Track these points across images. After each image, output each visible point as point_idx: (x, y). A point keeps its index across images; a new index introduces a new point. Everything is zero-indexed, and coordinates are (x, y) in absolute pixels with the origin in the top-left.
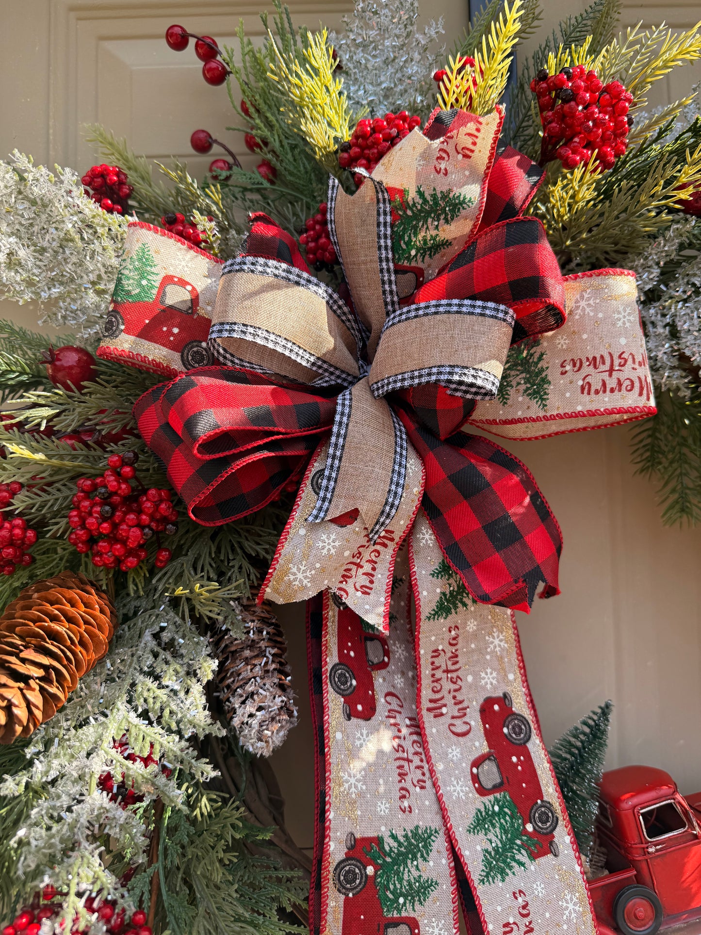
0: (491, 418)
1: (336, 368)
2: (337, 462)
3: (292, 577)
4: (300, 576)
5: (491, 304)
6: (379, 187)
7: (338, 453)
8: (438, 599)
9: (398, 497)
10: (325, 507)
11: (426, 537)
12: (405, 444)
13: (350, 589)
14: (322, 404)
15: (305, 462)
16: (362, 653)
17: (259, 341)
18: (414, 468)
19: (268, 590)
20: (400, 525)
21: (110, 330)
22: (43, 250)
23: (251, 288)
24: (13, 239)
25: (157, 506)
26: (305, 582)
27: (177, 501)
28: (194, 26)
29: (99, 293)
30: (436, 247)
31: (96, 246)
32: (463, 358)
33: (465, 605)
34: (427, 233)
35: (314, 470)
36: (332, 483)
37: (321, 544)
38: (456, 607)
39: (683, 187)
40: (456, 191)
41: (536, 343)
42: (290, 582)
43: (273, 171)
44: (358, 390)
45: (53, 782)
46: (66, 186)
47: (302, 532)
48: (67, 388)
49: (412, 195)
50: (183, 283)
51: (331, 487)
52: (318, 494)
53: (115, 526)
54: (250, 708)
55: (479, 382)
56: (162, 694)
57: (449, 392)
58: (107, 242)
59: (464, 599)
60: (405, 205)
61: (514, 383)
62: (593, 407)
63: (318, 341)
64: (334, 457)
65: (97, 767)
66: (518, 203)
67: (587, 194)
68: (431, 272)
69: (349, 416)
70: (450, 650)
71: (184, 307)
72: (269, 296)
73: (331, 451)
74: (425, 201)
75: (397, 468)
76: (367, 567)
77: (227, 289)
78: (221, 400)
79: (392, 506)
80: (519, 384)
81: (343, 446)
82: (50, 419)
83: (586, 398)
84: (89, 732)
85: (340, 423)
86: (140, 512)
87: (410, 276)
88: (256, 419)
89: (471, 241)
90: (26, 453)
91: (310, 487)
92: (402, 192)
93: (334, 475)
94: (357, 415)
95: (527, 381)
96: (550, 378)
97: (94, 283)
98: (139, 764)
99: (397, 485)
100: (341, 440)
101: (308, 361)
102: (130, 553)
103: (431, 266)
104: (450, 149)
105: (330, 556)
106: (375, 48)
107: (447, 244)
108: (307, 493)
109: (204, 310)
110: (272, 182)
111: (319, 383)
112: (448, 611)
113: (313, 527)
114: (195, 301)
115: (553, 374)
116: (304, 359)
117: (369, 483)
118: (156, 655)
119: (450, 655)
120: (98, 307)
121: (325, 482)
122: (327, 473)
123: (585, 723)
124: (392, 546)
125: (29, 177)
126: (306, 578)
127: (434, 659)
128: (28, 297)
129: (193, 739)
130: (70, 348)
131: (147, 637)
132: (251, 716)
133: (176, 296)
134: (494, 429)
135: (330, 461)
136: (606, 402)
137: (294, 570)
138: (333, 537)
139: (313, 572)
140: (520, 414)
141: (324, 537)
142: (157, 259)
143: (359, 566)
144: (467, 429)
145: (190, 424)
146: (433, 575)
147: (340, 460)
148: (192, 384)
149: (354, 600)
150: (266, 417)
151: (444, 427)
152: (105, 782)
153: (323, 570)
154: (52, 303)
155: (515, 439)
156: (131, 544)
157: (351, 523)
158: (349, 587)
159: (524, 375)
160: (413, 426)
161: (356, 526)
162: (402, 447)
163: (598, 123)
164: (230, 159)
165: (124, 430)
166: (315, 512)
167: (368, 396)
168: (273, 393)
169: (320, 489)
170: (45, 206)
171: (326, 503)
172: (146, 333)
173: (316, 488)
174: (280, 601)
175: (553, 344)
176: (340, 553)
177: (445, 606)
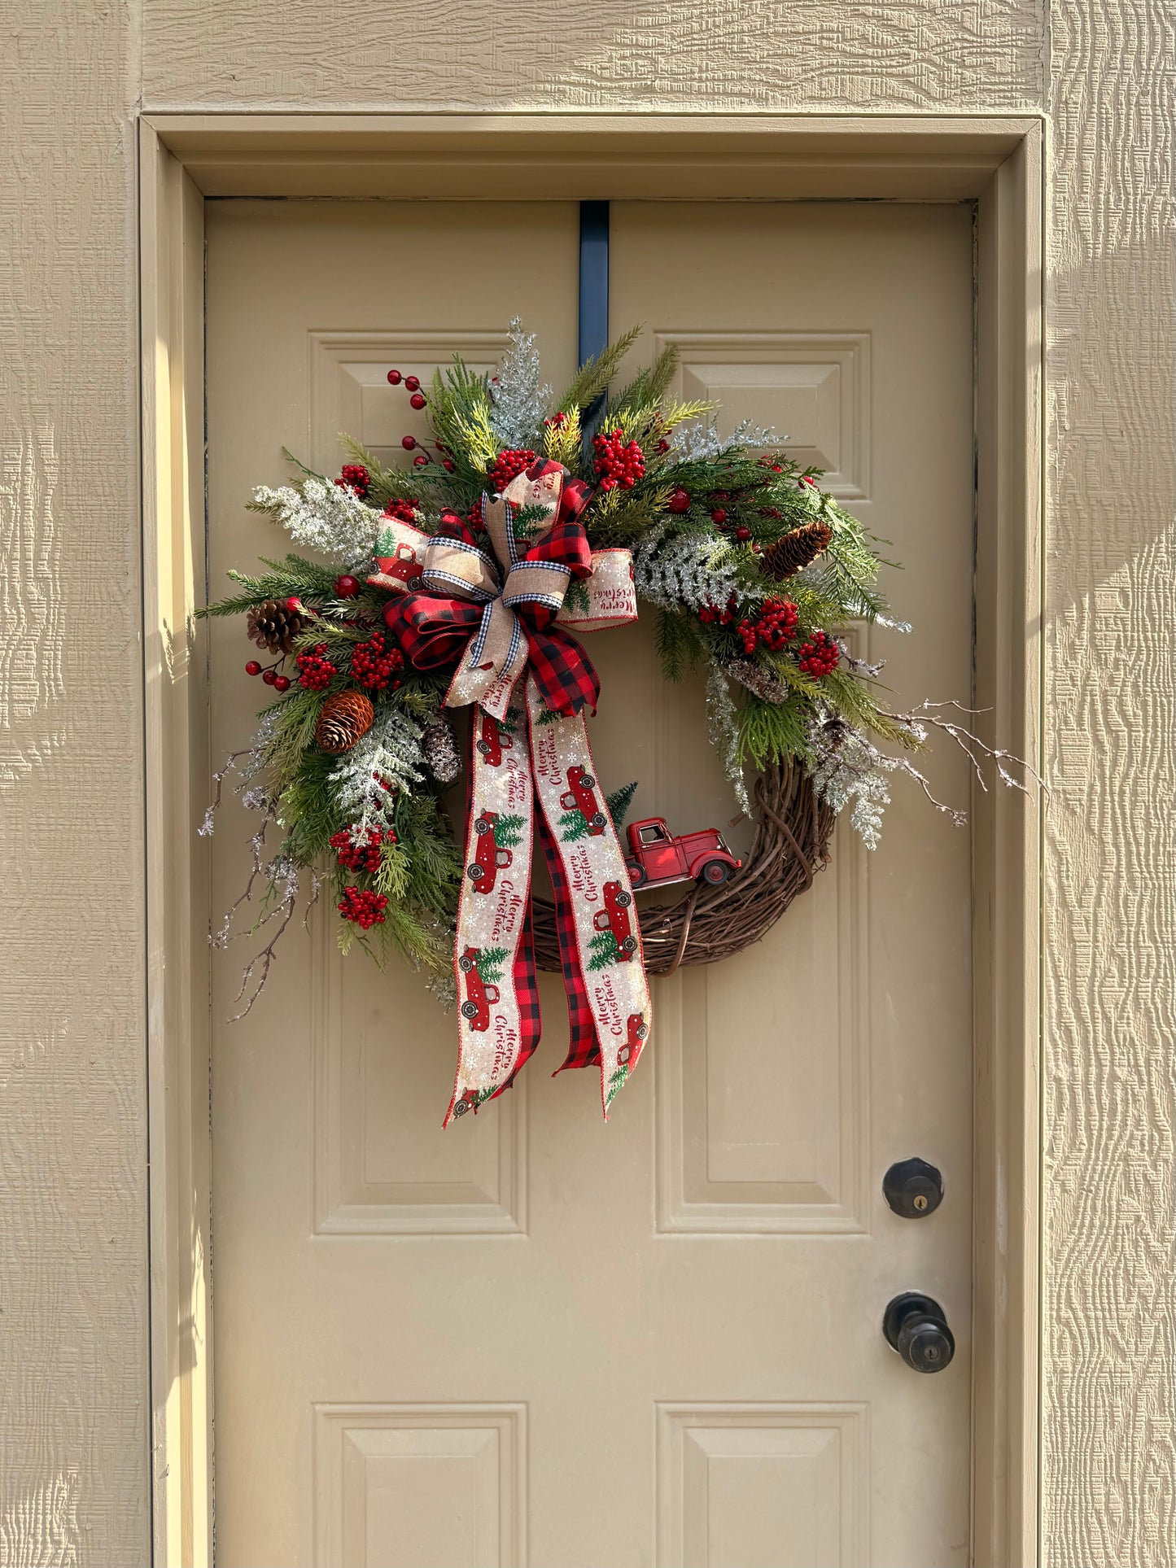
0: (565, 621)
1: (485, 591)
2: (483, 639)
3: (459, 693)
4: (463, 694)
5: (557, 565)
6: (508, 502)
7: (484, 635)
8: (540, 714)
9: (513, 657)
10: (476, 661)
11: (532, 684)
12: (519, 632)
13: (488, 704)
14: (477, 611)
15: (467, 639)
16: (496, 740)
17: (446, 579)
18: (523, 644)
19: (448, 699)
20: (515, 672)
21: (373, 570)
22: (335, 526)
23: (443, 553)
24: (322, 521)
25: (396, 656)
26: (465, 697)
27: (407, 657)
28: (406, 372)
29: (363, 548)
30: (535, 531)
31: (362, 524)
32: (543, 590)
34: (532, 524)
35: (472, 643)
36: (480, 649)
37: (475, 678)
39: (658, 505)
40: (544, 506)
41: (585, 582)
42: (458, 695)
43: (453, 466)
44: (496, 603)
45: (353, 775)
46: (349, 495)
47: (465, 672)
48: (351, 598)
49: (523, 506)
50: (408, 547)
51: (480, 651)
52: (474, 654)
53: (377, 666)
54: (440, 757)
55: (550, 602)
56: (399, 746)
57: (539, 607)
58: (367, 522)
59: (556, 716)
60: (519, 511)
62: (605, 615)
63: (475, 578)
64: (482, 637)
65: (373, 767)
66: (577, 510)
67: (614, 504)
68: (535, 543)
69: (490, 616)
70: (549, 742)
71: (408, 560)
72: (451, 557)
73: (480, 634)
74: (529, 510)
75: (513, 642)
76: (497, 694)
77: (431, 553)
78: (429, 608)
79: (510, 662)
80: (577, 602)
81: (486, 632)
82: (344, 613)
83: (602, 610)
84: (367, 757)
85: (486, 620)
86: (388, 659)
87: (524, 545)
88: (444, 616)
89: (554, 528)
90: (336, 630)
91: (470, 650)
92: (518, 505)
93: (481, 645)
94: (494, 616)
95: (581, 600)
96: (590, 600)
97: (360, 543)
98: (389, 772)
99: (513, 650)
100: (485, 629)
101: (470, 587)
102: (383, 678)
103: (535, 541)
104: (541, 484)
105: (478, 684)
106: (515, 393)
107: (541, 530)
108: (468, 652)
109: (419, 561)
110: (452, 472)
111: (476, 598)
112: (546, 722)
113: (471, 669)
114: (414, 555)
115: (591, 598)
116: (468, 587)
117: (499, 650)
118: (394, 730)
119: (550, 744)
120: (362, 555)
121: (477, 649)
122: (478, 644)
123: (621, 791)
124: (510, 684)
125: (332, 491)
126: (467, 692)
127: (540, 746)
128: (328, 549)
129: (414, 765)
130: (347, 577)
131: (390, 722)
132: (440, 760)
133: (405, 554)
134: (570, 625)
135: (479, 639)
136: (612, 613)
137: (461, 690)
138: (480, 675)
139: (470, 691)
140: (578, 618)
141: (476, 675)
142: (395, 535)
143: (493, 692)
144: (554, 625)
145: (416, 617)
146: (537, 702)
147: (485, 639)
148: (415, 599)
149: (490, 709)
150: (450, 617)
151: (540, 624)
152: (376, 776)
153: (474, 691)
154: (339, 553)
155: (581, 632)
156: (385, 674)
157: (489, 668)
158: (487, 702)
159: (580, 598)
160: (524, 624)
161: (492, 670)
162: (517, 633)
163: (618, 468)
164: (428, 458)
165: (376, 621)
166: (472, 663)
167: (501, 606)
168: (452, 604)
170: (338, 504)
171: (477, 659)
172: (390, 573)
173: (473, 651)
174: (454, 706)
175: (591, 583)
176: (483, 684)
177: (545, 718)
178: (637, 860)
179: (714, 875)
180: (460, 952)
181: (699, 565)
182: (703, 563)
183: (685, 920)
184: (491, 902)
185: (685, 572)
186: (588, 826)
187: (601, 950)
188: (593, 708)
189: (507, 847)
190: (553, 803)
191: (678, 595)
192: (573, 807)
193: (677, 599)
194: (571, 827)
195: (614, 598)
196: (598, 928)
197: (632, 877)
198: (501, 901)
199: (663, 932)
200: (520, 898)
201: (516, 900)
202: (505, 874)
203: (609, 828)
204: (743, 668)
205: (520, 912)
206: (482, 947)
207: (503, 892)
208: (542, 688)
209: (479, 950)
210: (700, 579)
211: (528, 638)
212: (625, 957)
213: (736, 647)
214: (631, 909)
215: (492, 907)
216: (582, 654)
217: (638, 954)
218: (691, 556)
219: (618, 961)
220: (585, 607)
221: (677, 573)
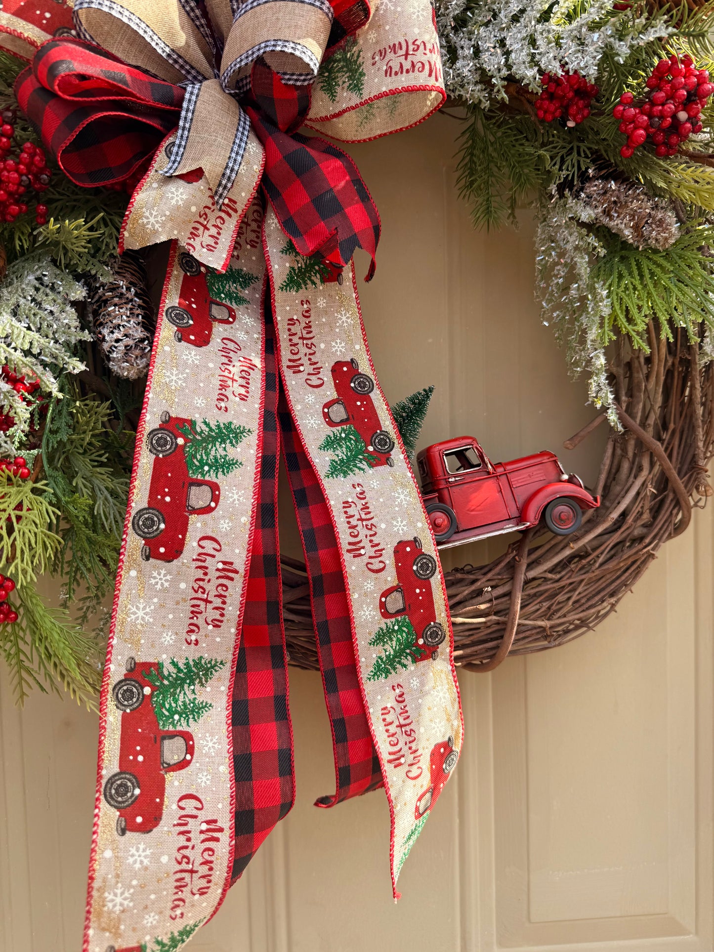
0: (323, 115)
1: (192, 67)
2: (186, 133)
3: (145, 221)
4: (152, 220)
7: (187, 126)
8: (288, 272)
9: (238, 163)
10: (174, 167)
11: (275, 221)
12: (247, 127)
16: (205, 307)
18: (255, 150)
19: (126, 234)
20: (243, 196)
26: (157, 226)
33: (314, 283)
35: (168, 142)
36: (182, 149)
37: (170, 195)
38: (306, 284)
41: (355, 42)
42: (144, 225)
47: (155, 185)
51: (180, 153)
52: (169, 158)
57: (283, 82)
59: (313, 278)
61: (340, 83)
64: (184, 129)
69: (197, 96)
70: (304, 321)
73: (181, 123)
75: (237, 141)
79: (232, 170)
80: (344, 82)
81: (192, 119)
85: (190, 100)
91: (164, 153)
93: (183, 143)
95: (350, 78)
96: (365, 71)
99: (237, 153)
100: (190, 115)
101: (164, 51)
105: (178, 207)
108: (161, 158)
112: (299, 287)
113: (163, 182)
115: (367, 68)
117: (212, 149)
119: (305, 325)
121: (175, 149)
122: (177, 142)
124: (235, 216)
126: (157, 222)
127: (290, 327)
129: (66, 344)
135: (180, 132)
137: (147, 214)
138: (181, 190)
139: (164, 218)
140: (344, 106)
141: (173, 190)
143: (205, 227)
146: (282, 252)
147: (189, 131)
149: (200, 254)
151: (282, 115)
153: (172, 220)
155: (348, 142)
157: (197, 181)
159: (348, 74)
162: (244, 128)
166: (166, 170)
169: (171, 154)
171: (176, 164)
173: (169, 153)
175: (366, 40)
176: (187, 206)
177: (296, 280)
178: (441, 499)
179: (560, 519)
180: (117, 670)
181: (539, 22)
182: (545, 16)
183: (513, 585)
184: (178, 576)
185: (515, 38)
186: (367, 451)
187: (390, 648)
188: (370, 258)
189: (211, 477)
190: (312, 415)
191: (505, 72)
192: (342, 422)
193: (503, 79)
194: (341, 453)
195: (407, 55)
196: (386, 614)
197: (435, 526)
198: (200, 574)
199: (483, 607)
200: (235, 566)
201: (228, 570)
202: (205, 524)
203: (398, 455)
204: (605, 193)
205: (236, 590)
206: (165, 659)
207: (201, 557)
208: (288, 225)
209: (158, 666)
210: (540, 42)
211: (262, 141)
212: (426, 653)
213: (593, 161)
214: (436, 581)
215: (183, 586)
216: (352, 169)
217: (445, 648)
218: (523, 11)
219: (415, 660)
220: (356, 87)
221: (502, 43)
